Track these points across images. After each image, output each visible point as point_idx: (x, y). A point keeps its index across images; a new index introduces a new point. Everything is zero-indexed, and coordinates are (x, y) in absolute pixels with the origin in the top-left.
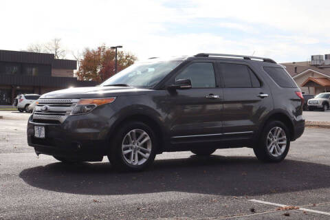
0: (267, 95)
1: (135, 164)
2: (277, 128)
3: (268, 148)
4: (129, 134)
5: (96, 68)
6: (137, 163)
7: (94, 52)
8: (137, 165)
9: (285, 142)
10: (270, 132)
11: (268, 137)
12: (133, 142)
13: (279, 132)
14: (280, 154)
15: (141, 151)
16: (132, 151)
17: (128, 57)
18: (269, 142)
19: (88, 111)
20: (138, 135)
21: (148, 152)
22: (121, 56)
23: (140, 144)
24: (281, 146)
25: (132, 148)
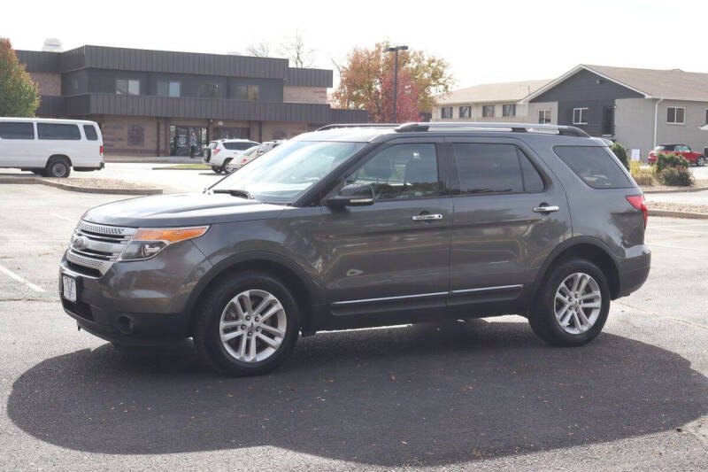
0: (557, 208)
1: (249, 359)
2: (580, 275)
3: (558, 316)
4: (235, 300)
5: (370, 84)
6: (254, 357)
7: (367, 53)
8: (254, 363)
9: (598, 304)
10: (563, 285)
11: (558, 295)
12: (246, 314)
13: (584, 283)
14: (585, 328)
15: (265, 332)
16: (245, 333)
17: (433, 61)
18: (561, 305)
19: (152, 254)
20: (257, 300)
21: (279, 335)
22: (419, 61)
23: (262, 319)
24: (588, 311)
25: (243, 327)
